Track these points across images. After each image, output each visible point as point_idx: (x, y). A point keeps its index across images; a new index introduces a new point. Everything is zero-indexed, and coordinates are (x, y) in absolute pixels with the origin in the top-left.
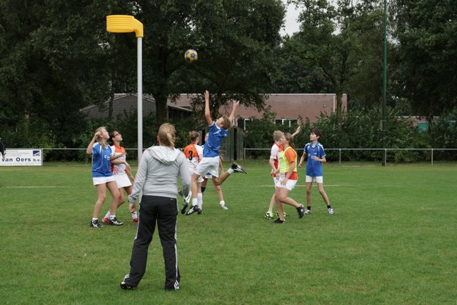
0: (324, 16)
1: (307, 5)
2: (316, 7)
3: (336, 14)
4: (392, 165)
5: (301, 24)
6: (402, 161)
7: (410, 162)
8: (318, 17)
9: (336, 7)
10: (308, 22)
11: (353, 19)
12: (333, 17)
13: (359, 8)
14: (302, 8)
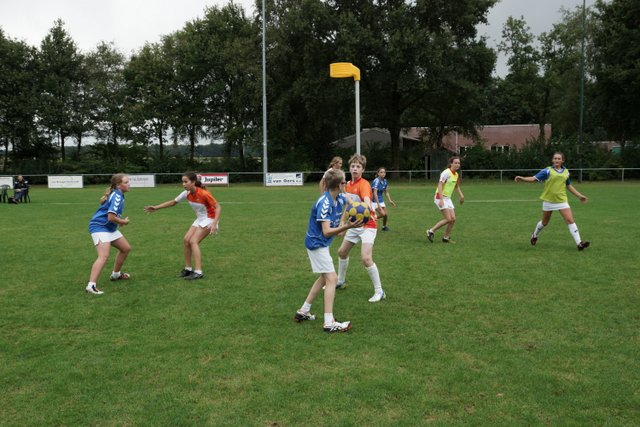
0: (530, 60)
1: (515, 51)
2: (523, 52)
3: (540, 57)
4: (587, 183)
5: (509, 67)
6: (595, 179)
7: (603, 180)
8: (524, 61)
9: (541, 52)
10: (515, 66)
11: (555, 61)
12: (538, 60)
13: (560, 51)
14: (511, 54)
